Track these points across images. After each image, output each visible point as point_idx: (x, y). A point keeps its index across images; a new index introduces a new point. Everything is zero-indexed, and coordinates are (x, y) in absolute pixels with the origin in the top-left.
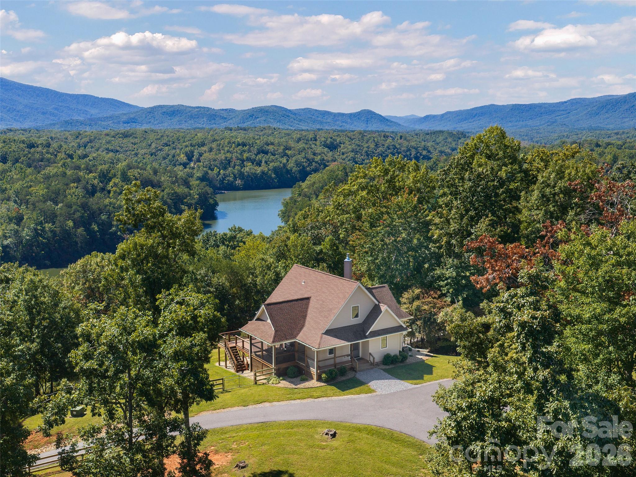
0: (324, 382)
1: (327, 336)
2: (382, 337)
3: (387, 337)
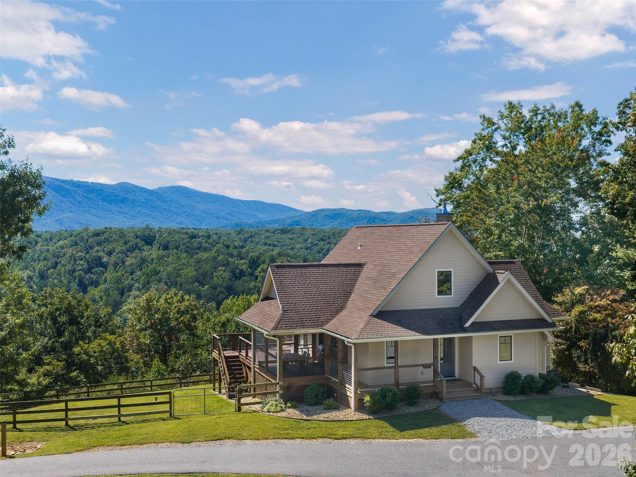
0: (370, 413)
1: (379, 321)
2: (500, 337)
3: (511, 336)
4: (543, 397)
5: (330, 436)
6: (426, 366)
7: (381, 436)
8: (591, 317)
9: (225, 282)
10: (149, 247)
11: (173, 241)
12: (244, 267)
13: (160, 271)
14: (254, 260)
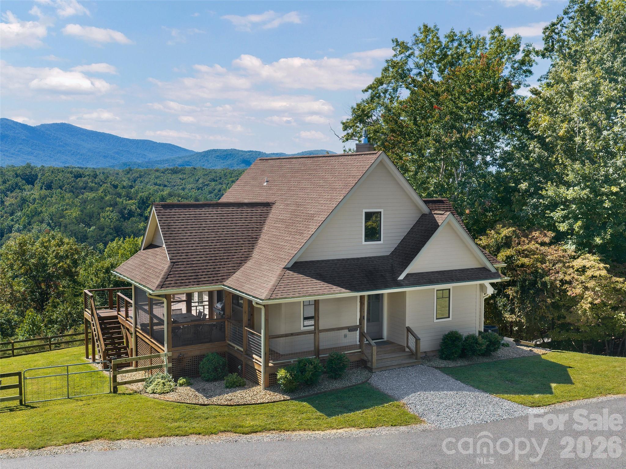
0: (284, 392)
1: (296, 275)
2: (437, 290)
3: (449, 289)
4: (486, 360)
5: (236, 429)
6: (352, 329)
7: (303, 427)
8: (519, 263)
9: (112, 223)
10: (30, 186)
11: (56, 180)
12: (133, 207)
13: (41, 212)
14: (143, 200)
